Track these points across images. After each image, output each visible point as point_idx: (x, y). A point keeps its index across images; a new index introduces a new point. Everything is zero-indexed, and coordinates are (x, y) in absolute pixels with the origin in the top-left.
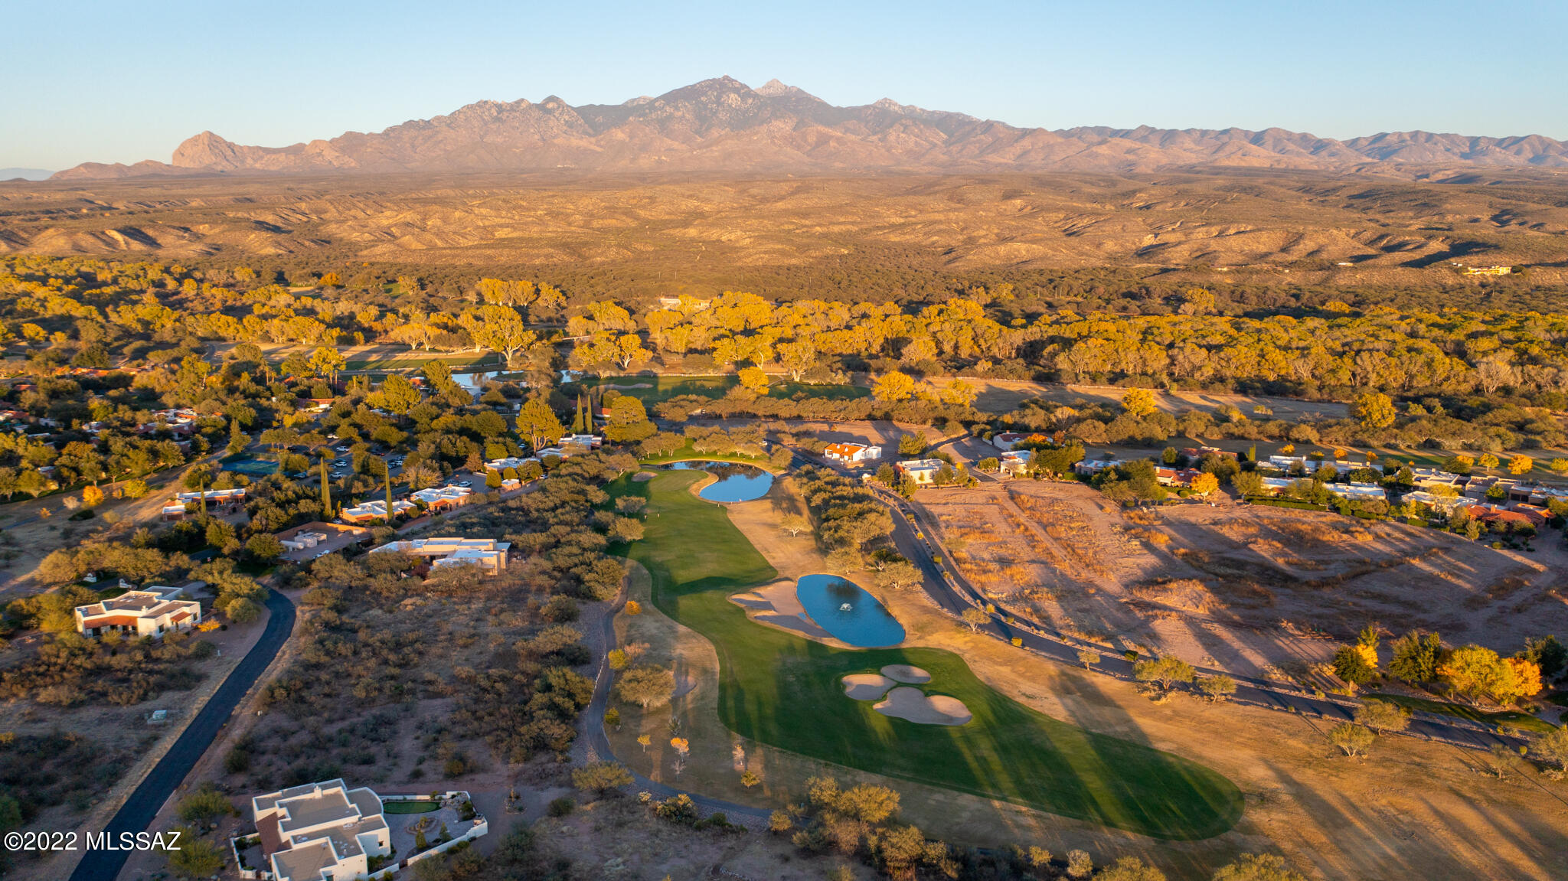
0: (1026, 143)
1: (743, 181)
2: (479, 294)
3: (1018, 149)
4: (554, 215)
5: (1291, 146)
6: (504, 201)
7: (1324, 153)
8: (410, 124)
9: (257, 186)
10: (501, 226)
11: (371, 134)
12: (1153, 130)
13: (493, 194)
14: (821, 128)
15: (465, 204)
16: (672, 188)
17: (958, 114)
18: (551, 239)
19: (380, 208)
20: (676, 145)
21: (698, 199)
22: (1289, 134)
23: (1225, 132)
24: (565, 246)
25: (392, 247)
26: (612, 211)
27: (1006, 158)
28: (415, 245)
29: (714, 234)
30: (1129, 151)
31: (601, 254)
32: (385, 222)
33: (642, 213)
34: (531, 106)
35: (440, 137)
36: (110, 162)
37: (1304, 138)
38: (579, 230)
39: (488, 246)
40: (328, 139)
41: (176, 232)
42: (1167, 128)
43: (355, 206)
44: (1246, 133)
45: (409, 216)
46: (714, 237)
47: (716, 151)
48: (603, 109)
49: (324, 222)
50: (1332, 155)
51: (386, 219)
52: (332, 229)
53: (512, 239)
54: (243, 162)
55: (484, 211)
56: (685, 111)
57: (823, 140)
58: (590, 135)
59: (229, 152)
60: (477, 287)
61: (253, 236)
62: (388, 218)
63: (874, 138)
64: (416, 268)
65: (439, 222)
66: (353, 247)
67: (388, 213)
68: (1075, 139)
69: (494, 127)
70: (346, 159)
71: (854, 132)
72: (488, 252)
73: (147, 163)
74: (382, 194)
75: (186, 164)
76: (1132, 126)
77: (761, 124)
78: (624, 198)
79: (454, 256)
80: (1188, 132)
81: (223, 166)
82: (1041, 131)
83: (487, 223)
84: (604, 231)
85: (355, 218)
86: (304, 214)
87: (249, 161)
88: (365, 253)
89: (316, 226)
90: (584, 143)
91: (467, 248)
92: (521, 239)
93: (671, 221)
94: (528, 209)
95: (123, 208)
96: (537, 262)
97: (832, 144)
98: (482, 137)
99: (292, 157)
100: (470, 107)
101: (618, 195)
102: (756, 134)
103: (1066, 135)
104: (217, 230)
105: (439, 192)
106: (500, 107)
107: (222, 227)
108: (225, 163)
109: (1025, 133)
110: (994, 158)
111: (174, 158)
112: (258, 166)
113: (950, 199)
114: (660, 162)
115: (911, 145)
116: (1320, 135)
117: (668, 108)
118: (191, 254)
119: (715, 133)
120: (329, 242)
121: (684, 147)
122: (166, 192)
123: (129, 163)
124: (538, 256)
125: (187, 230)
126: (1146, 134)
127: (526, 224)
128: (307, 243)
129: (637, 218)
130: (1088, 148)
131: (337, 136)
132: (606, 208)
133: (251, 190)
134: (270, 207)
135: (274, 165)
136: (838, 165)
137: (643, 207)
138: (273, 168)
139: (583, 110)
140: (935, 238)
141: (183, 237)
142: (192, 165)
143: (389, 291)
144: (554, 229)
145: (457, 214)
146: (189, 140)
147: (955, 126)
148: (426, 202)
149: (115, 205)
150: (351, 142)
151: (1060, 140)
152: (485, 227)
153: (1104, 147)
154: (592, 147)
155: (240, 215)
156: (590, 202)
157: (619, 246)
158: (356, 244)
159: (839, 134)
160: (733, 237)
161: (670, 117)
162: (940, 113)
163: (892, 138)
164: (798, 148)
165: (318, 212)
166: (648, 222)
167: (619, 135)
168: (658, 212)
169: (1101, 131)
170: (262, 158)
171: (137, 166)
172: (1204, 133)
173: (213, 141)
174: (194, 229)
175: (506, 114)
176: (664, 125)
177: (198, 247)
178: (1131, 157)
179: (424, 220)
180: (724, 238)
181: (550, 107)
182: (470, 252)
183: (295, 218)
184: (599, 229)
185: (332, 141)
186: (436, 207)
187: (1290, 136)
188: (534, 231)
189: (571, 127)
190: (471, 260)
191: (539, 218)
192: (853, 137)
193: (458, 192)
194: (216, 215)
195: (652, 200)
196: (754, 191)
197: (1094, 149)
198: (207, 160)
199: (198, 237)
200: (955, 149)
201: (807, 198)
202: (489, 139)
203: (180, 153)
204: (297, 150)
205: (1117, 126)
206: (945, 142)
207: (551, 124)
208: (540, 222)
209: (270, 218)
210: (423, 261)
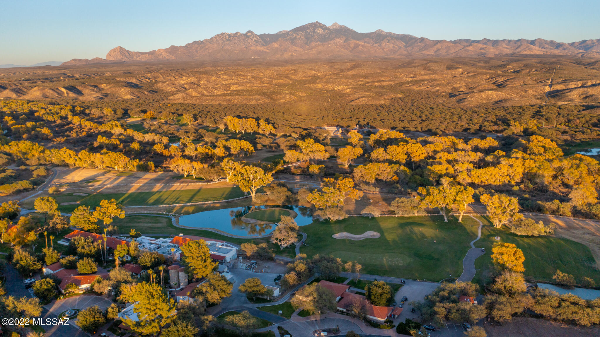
0: (439, 46)
1: (330, 62)
2: (226, 125)
3: (435, 48)
4: (255, 78)
5: (547, 46)
6: (234, 72)
7: (561, 49)
8: (195, 42)
9: (134, 67)
10: (233, 84)
11: (180, 46)
12: (489, 40)
13: (227, 69)
14: (356, 41)
15: (217, 74)
16: (303, 65)
17: (409, 35)
18: (256, 90)
19: (181, 76)
20: (298, 49)
21: (314, 70)
22: (545, 41)
23: (518, 40)
24: (264, 94)
25: (184, 95)
26: (280, 76)
27: (430, 52)
28: (195, 94)
29: (330, 87)
30: (481, 49)
31: (283, 98)
32: (182, 82)
33: (293, 77)
34: (241, 35)
35: (207, 47)
36: (83, 58)
37: (552, 42)
38: (268, 85)
39: (228, 95)
40: (164, 48)
41: (91, 88)
42: (495, 39)
43: (171, 75)
44: (528, 41)
45: (192, 79)
46: (331, 88)
47: (314, 51)
48: (269, 35)
49: (157, 82)
50: (564, 49)
51: (183, 81)
52: (160, 85)
53: (238, 91)
54: (132, 58)
55: (225, 77)
56: (301, 36)
57: (356, 46)
58: (264, 46)
59: (127, 54)
60: (224, 120)
61: (123, 89)
62: (183, 80)
63: (376, 45)
64: (194, 106)
65: (205, 82)
66: (167, 94)
67: (184, 78)
68: (458, 44)
69: (227, 43)
70: (171, 56)
71: (368, 43)
72: (229, 98)
73: (96, 59)
74: (183, 69)
75: (112, 59)
76: (480, 39)
77: (331, 40)
78: (284, 70)
79: (212, 100)
80: (503, 41)
81: (125, 59)
82: (444, 41)
83: (227, 82)
84: (279, 85)
85: (170, 80)
86: (149, 79)
87: (135, 57)
88: (171, 98)
89: (153, 84)
90: (262, 48)
91: (218, 96)
92: (243, 91)
93: (306, 80)
94: (244, 76)
95: (78, 77)
96: (252, 103)
97: (360, 47)
98: (223, 47)
99: (151, 56)
100: (218, 35)
101: (281, 69)
102: (330, 44)
103: (455, 42)
104: (109, 87)
105: (206, 69)
106: (229, 35)
107: (111, 85)
108: (126, 58)
109: (438, 42)
110: (426, 52)
111: (107, 56)
112: (138, 59)
113: (425, 69)
114: (292, 55)
115: (391, 47)
116: (558, 41)
117: (294, 35)
118: (93, 99)
119: (313, 44)
120: (156, 92)
121: (301, 50)
122: (98, 70)
123: (90, 59)
124: (253, 100)
125: (96, 86)
126: (486, 41)
127: (244, 83)
128: (146, 93)
129: (291, 79)
130: (464, 48)
131: (168, 47)
132: (277, 75)
133: (131, 69)
134: (135, 77)
135: (144, 59)
136: (363, 56)
137: (292, 74)
138: (143, 60)
139: (261, 36)
140: (438, 88)
141: (94, 90)
142: (113, 59)
143: (179, 121)
144: (257, 85)
145: (213, 78)
146: (113, 50)
147: (408, 40)
148: (200, 73)
149: (75, 76)
150: (173, 49)
151: (452, 44)
152: (226, 85)
153: (471, 47)
154: (265, 50)
155: (122, 79)
156: (270, 72)
157: (290, 94)
158: (168, 92)
159: (363, 44)
160: (340, 88)
161: (295, 38)
162: (401, 35)
163: (383, 45)
164: (347, 49)
165: (155, 78)
166: (296, 81)
167: (276, 45)
168: (299, 76)
169: (467, 41)
170: (139, 56)
171: (93, 60)
172: (510, 41)
173: (121, 50)
174: (100, 86)
175: (232, 38)
176: (293, 41)
177: (98, 95)
178: (483, 51)
179: (199, 81)
180: (336, 89)
181: (249, 35)
182: (220, 98)
183: (145, 81)
184: (276, 85)
185: (166, 49)
186: (204, 75)
187: (546, 41)
188: (248, 86)
189: (257, 42)
190: (221, 102)
191: (249, 79)
192: (368, 45)
193: (214, 69)
194: (111, 80)
195: (296, 71)
196: (337, 67)
197: (467, 48)
198: (119, 57)
199: (100, 90)
200: (409, 49)
201: (362, 69)
202: (225, 47)
203: (109, 55)
204: (152, 53)
205: (473, 39)
206: (405, 46)
207: (249, 41)
208: (250, 81)
209: (134, 81)
210: (197, 102)
